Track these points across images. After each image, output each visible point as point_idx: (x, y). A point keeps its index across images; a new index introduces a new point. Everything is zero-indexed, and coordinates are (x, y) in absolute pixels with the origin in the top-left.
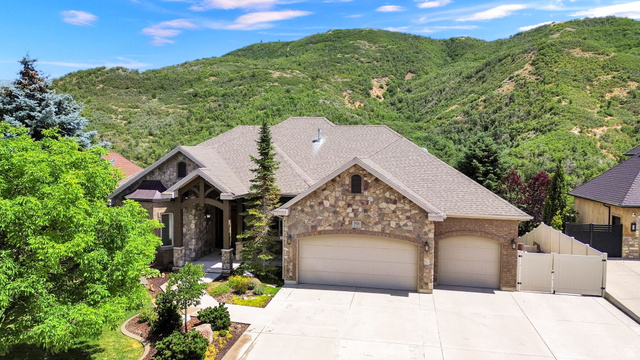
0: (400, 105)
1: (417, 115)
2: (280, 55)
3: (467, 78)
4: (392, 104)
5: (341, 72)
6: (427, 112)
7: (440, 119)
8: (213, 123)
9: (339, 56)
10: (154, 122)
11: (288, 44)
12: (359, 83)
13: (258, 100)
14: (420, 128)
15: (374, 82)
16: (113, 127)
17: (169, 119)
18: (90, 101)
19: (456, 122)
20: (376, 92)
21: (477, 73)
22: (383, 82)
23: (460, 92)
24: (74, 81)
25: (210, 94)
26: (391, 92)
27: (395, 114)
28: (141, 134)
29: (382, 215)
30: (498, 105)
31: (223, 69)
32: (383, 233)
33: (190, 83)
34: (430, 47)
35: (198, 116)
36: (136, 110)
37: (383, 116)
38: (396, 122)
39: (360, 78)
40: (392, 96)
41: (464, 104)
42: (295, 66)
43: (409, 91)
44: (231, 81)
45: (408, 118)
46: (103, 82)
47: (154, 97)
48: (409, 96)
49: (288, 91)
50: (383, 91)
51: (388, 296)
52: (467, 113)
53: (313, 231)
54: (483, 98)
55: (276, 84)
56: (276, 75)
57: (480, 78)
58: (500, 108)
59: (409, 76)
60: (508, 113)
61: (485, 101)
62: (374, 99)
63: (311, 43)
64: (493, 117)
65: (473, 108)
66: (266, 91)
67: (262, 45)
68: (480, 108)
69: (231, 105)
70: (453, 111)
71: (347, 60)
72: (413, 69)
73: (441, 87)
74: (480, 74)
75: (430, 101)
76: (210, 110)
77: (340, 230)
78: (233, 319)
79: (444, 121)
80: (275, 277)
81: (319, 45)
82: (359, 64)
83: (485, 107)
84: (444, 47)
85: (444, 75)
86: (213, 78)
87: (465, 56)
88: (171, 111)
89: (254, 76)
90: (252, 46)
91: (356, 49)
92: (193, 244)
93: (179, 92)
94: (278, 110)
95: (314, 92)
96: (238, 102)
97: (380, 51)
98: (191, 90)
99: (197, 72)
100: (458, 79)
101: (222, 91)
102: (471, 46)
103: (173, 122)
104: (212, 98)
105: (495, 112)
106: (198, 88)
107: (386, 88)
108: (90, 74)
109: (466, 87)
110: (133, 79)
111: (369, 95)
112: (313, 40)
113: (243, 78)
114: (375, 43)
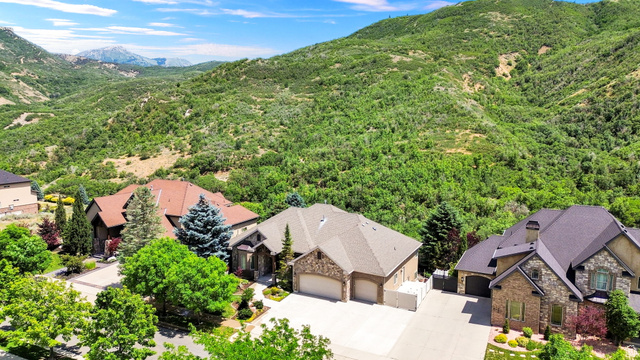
0: (525, 85)
1: (542, 98)
2: (407, 32)
3: (604, 56)
4: (518, 84)
5: (466, 49)
6: (553, 95)
7: (563, 104)
8: (333, 113)
9: (466, 31)
10: (285, 111)
11: (415, 18)
12: (485, 61)
13: (375, 88)
14: (539, 115)
15: (502, 59)
16: (252, 117)
17: (297, 109)
18: (235, 93)
19: (578, 110)
20: (503, 69)
21: (616, 50)
22: (512, 58)
23: (593, 72)
24: (224, 73)
25: (334, 82)
26: (520, 68)
27: (517, 96)
28: (274, 124)
29: (329, 269)
30: (628, 92)
31: (347, 55)
32: (328, 276)
33: (317, 71)
34: (573, 14)
35: (322, 105)
36: (271, 100)
37: (503, 100)
38: (516, 107)
39: (487, 56)
40: (519, 74)
41: (592, 88)
42: (419, 44)
43: (539, 68)
44: (353, 67)
45: (531, 101)
46: (245, 73)
47: (286, 86)
48: (538, 74)
49: (405, 77)
50: (511, 68)
51: (328, 302)
52: (591, 101)
53: (304, 272)
54: (613, 83)
55: (395, 69)
56: (396, 59)
57: (618, 56)
58: (629, 96)
59: (543, 50)
60: (635, 102)
61: (614, 87)
62: (500, 78)
63: (439, 17)
64: (618, 106)
65: (599, 94)
66: (385, 78)
67: (390, 21)
68: (608, 95)
69: (351, 94)
70: (578, 96)
71: (475, 36)
72: (548, 41)
73: (573, 66)
74: (618, 52)
75: (558, 82)
76: (332, 99)
77: (313, 273)
78: (264, 304)
79: (566, 107)
80: (290, 288)
81: (447, 20)
82: (487, 39)
83: (613, 94)
84: (591, 13)
85: (580, 50)
86: (337, 65)
87: (616, 22)
88: (299, 100)
89: (374, 62)
90: (380, 23)
91: (485, 22)
92: (263, 269)
93: (308, 80)
94: (392, 99)
95: (431, 78)
96: (358, 90)
97: (513, 23)
98: (318, 78)
99: (324, 59)
100: (594, 57)
101: (344, 78)
102: (624, 10)
103: (300, 112)
104: (336, 85)
105: (621, 100)
106: (324, 77)
107: (514, 64)
108: (236, 66)
109: (601, 67)
110: (270, 70)
111: (494, 74)
112: (441, 15)
113: (365, 64)
114: (508, 14)
